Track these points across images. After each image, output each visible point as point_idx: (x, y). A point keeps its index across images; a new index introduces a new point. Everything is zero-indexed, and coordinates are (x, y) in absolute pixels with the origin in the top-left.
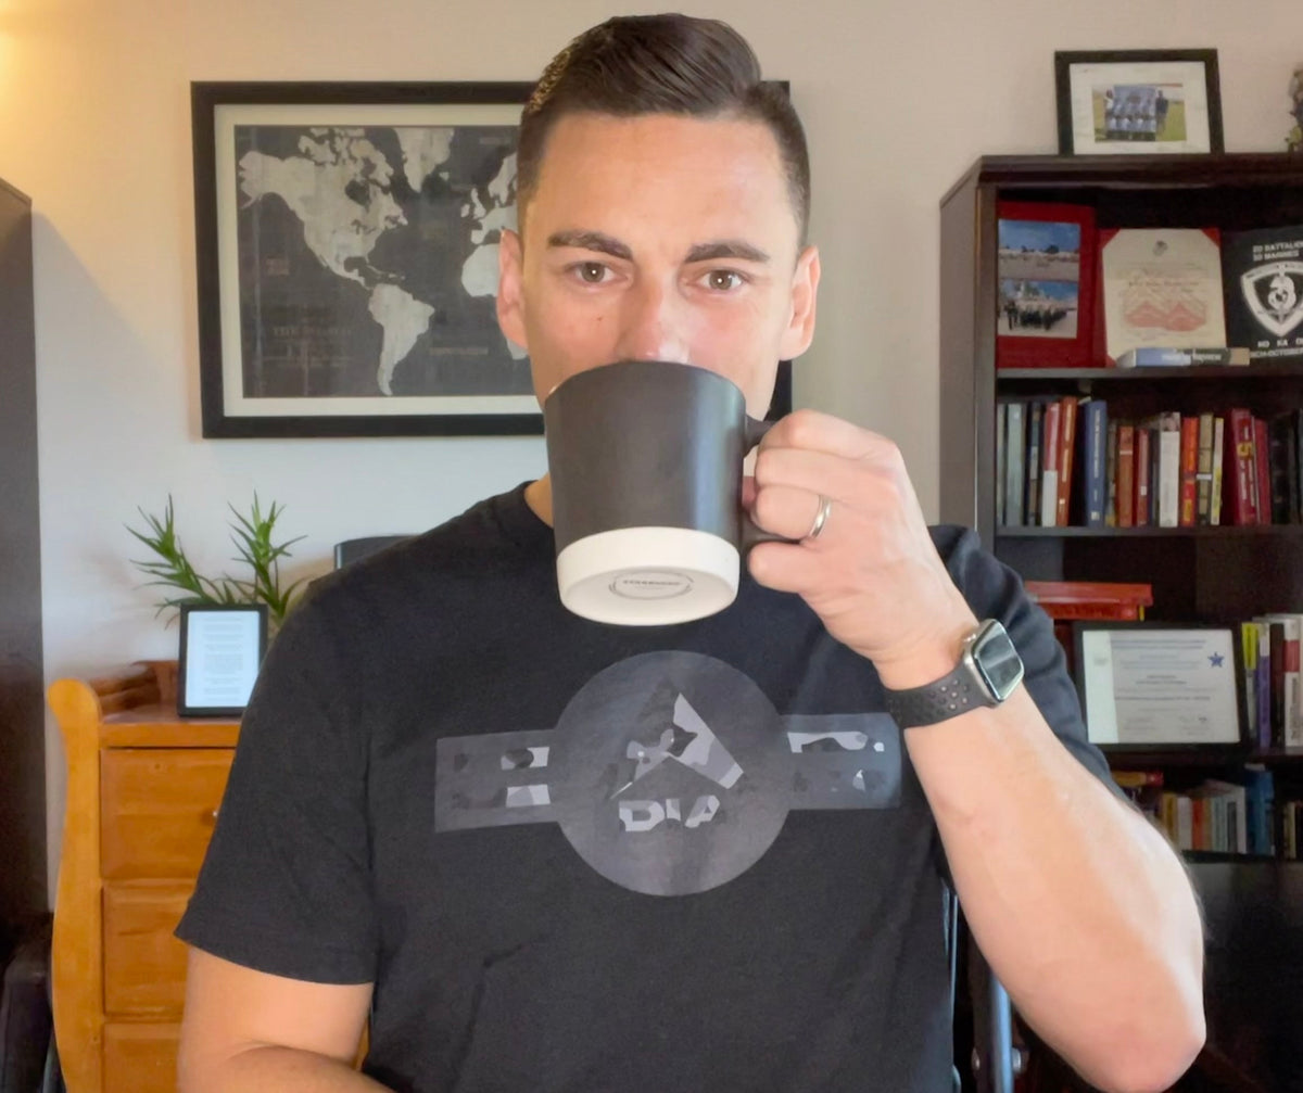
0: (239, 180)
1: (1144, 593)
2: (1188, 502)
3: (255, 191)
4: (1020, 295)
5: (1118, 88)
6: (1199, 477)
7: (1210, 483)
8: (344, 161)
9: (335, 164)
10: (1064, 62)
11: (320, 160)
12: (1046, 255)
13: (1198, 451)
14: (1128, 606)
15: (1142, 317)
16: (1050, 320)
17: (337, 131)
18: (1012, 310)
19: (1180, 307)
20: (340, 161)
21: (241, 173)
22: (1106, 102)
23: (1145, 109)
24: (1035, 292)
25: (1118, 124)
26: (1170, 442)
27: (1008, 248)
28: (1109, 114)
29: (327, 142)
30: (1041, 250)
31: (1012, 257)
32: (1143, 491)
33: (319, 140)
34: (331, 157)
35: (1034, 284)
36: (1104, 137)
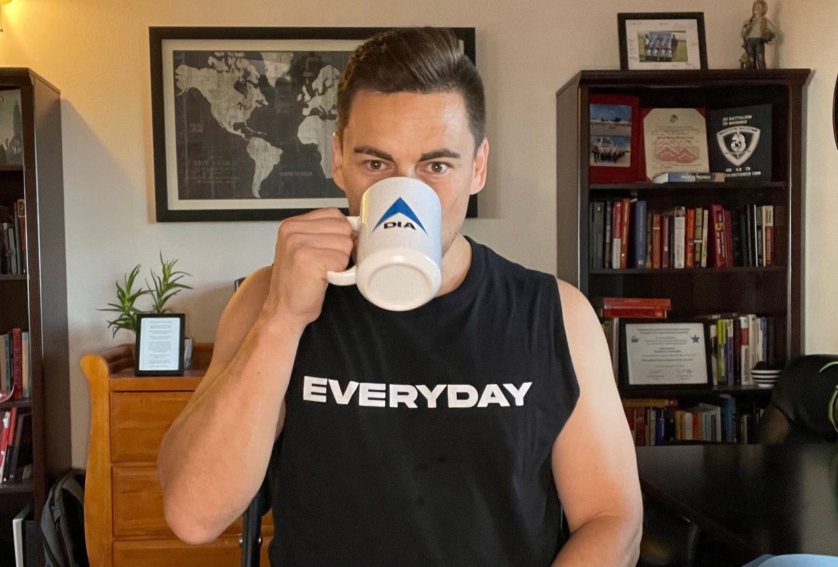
0: (176, 81)
1: (668, 302)
2: (690, 255)
3: (184, 87)
4: (600, 144)
5: (651, 33)
6: (695, 241)
7: (701, 244)
8: (233, 70)
9: (228, 72)
10: (622, 18)
11: (220, 70)
12: (614, 122)
13: (695, 228)
14: (660, 311)
15: (665, 156)
16: (617, 157)
17: (229, 53)
18: (596, 152)
19: (685, 150)
20: (231, 70)
21: (177, 77)
22: (645, 41)
23: (666, 45)
24: (609, 142)
25: (652, 53)
26: (680, 223)
27: (594, 119)
28: (647, 47)
29: (224, 60)
30: (612, 121)
31: (596, 124)
32: (666, 249)
33: (219, 59)
34: (226, 68)
35: (608, 138)
36: (644, 59)
